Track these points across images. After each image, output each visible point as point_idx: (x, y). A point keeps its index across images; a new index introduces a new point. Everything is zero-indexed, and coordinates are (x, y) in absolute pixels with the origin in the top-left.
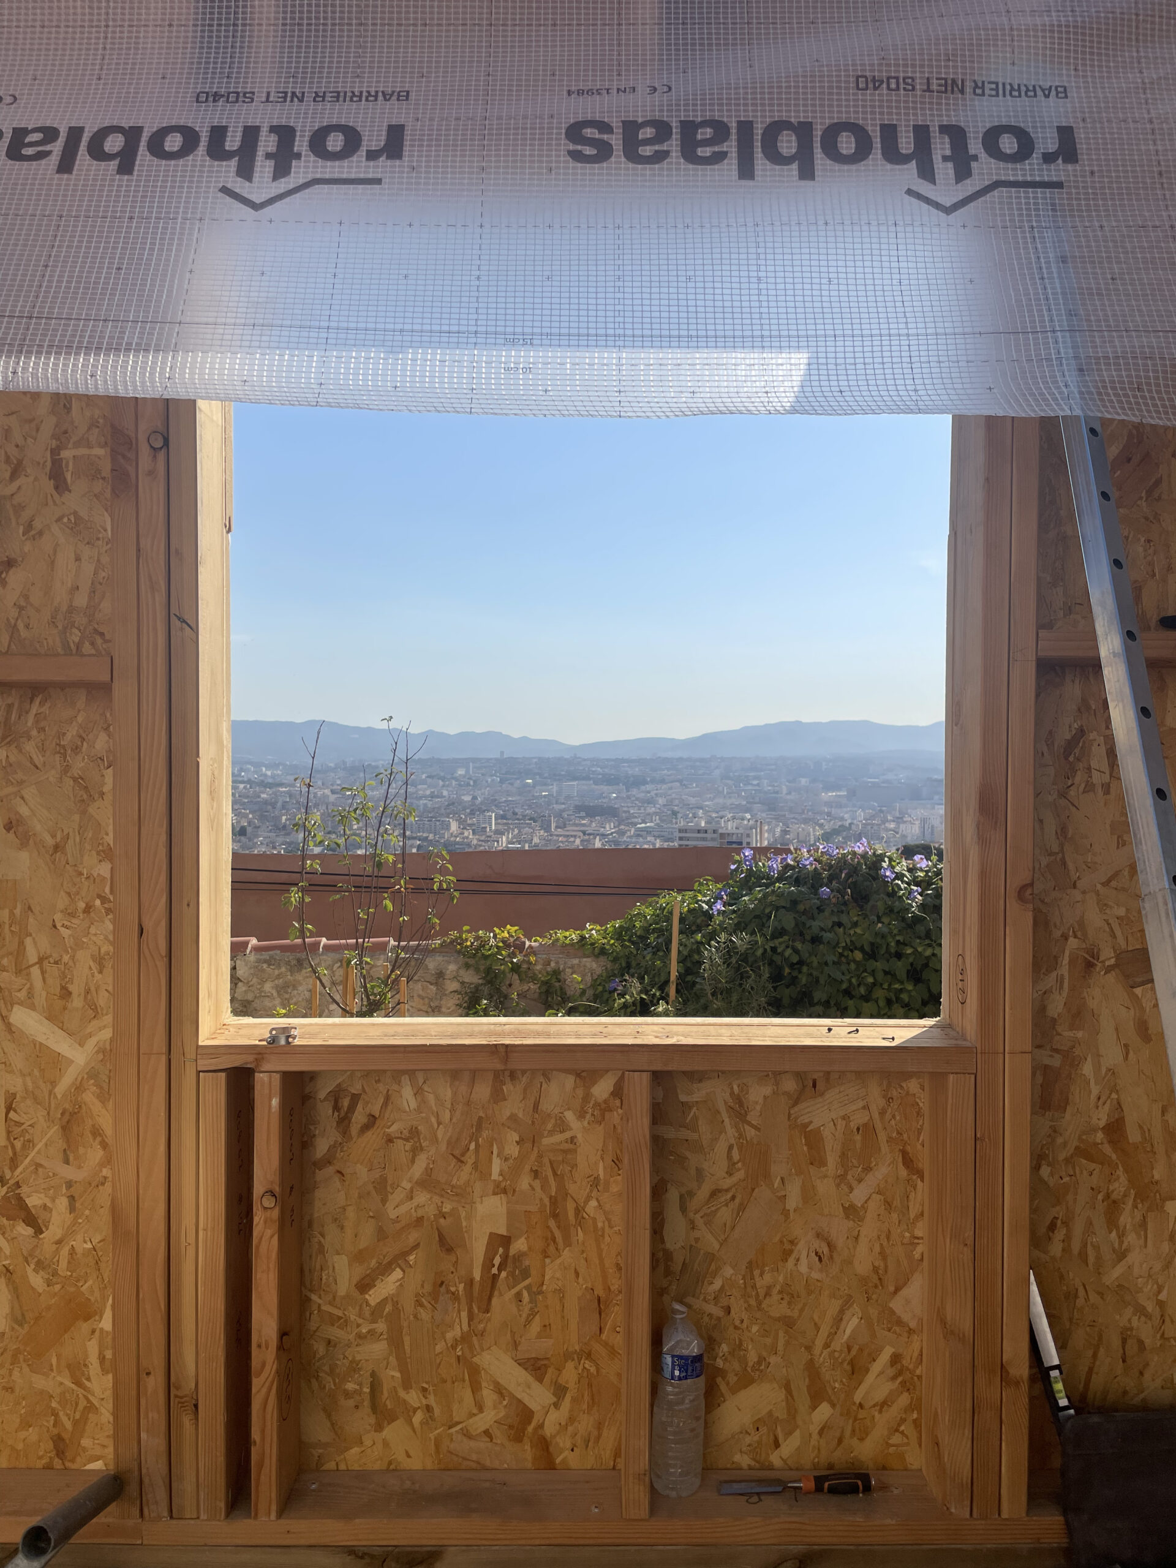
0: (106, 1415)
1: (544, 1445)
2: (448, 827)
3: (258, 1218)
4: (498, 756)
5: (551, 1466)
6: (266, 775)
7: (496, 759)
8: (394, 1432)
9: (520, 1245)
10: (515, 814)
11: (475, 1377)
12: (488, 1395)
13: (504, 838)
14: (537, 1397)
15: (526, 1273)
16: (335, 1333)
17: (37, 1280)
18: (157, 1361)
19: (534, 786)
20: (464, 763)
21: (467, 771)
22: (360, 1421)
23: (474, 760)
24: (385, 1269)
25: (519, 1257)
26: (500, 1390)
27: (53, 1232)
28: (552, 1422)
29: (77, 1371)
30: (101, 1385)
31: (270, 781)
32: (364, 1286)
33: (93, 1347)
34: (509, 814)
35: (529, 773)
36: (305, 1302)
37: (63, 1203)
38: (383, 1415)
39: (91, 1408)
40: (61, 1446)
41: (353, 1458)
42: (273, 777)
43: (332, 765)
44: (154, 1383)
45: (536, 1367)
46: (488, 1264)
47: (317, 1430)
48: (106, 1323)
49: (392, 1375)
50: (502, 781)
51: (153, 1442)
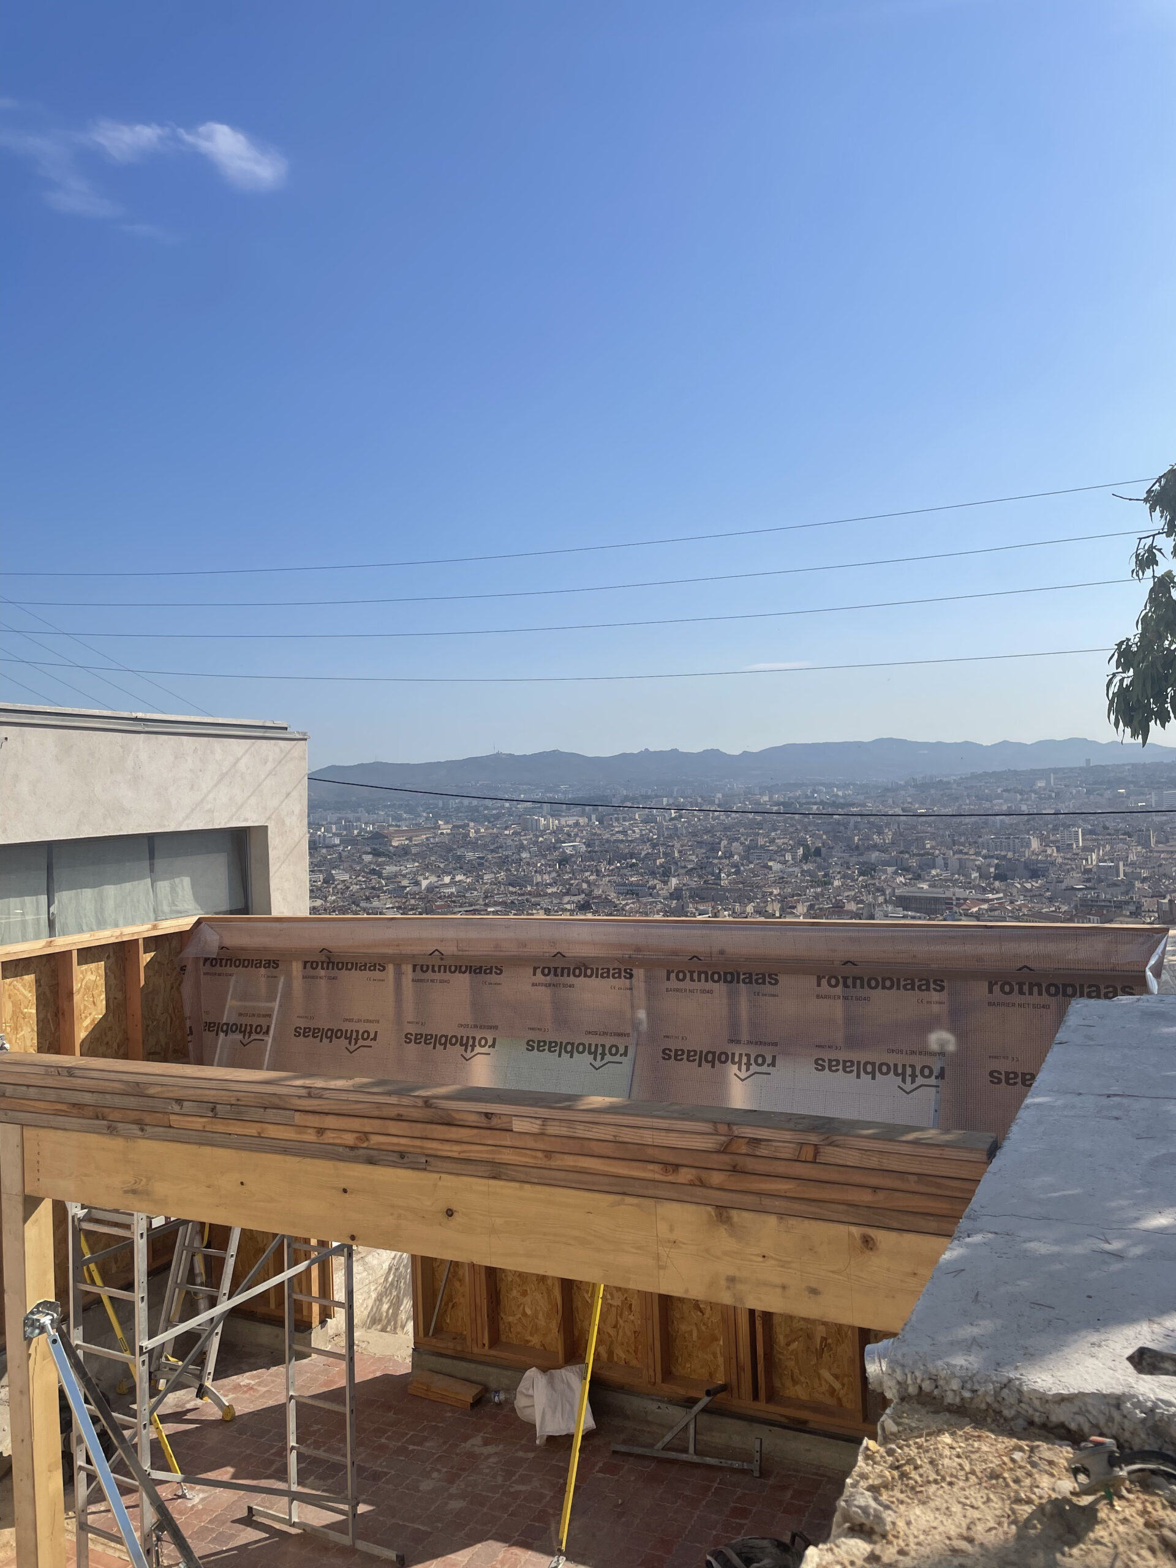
0: (722, 1368)
1: (839, 1400)
2: (1028, 845)
3: (757, 1322)
4: (1083, 764)
5: (841, 1405)
6: (837, 795)
7: (1081, 768)
8: (798, 1388)
9: (829, 1341)
10: (1105, 828)
11: (819, 1377)
12: (824, 1384)
13: (1094, 857)
14: (837, 1385)
15: (832, 1350)
16: (781, 1357)
17: (703, 1328)
18: (734, 1356)
19: (1128, 797)
20: (1044, 774)
21: (1048, 782)
22: (788, 1383)
23: (1055, 771)
24: (794, 1341)
25: (830, 1344)
26: (827, 1382)
27: (707, 1315)
28: (842, 1393)
29: (715, 1356)
30: (721, 1360)
31: (842, 801)
32: (788, 1344)
33: (718, 1349)
34: (1099, 829)
35: (1121, 782)
36: (772, 1348)
37: (709, 1308)
38: (795, 1382)
39: (718, 1366)
40: (711, 1375)
41: (787, 1393)
42: (844, 797)
43: (902, 783)
44: (734, 1361)
45: (836, 1377)
46: (821, 1345)
47: (777, 1383)
48: (721, 1343)
49: (796, 1371)
50: (1089, 792)
51: (734, 1377)
